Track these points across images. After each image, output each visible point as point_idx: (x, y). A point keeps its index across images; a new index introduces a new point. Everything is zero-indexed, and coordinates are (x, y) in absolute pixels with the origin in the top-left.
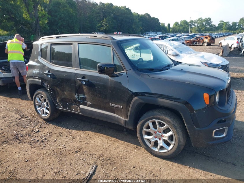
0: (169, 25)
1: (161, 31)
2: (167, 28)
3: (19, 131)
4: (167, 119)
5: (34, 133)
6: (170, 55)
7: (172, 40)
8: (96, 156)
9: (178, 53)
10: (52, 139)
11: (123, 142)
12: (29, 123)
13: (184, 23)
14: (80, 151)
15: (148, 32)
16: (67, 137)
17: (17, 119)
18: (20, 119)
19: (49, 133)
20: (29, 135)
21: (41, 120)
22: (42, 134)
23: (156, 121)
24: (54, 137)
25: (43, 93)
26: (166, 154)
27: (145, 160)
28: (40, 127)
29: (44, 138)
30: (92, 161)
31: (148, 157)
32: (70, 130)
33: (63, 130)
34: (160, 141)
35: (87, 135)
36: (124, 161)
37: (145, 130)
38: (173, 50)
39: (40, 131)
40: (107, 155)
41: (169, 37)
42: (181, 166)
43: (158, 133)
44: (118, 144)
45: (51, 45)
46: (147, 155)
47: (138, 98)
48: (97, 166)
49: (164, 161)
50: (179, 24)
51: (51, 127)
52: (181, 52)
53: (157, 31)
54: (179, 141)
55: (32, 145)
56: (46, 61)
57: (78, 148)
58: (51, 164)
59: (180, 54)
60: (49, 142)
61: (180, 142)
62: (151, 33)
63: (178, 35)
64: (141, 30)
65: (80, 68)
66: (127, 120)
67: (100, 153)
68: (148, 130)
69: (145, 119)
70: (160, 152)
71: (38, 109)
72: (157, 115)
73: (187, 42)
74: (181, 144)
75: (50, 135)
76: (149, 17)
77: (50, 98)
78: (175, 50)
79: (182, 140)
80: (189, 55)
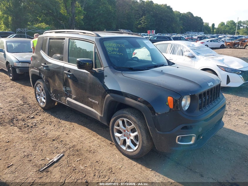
0: (213, 25)
1: (203, 32)
2: (211, 28)
3: (17, 116)
4: (133, 118)
5: (29, 119)
6: (186, 56)
7: (210, 42)
8: (68, 146)
9: (194, 54)
10: (41, 126)
11: (100, 137)
12: (28, 110)
13: (231, 24)
14: (57, 140)
15: (188, 32)
16: (54, 126)
17: (20, 104)
18: (22, 105)
19: (41, 121)
20: (24, 120)
21: (40, 108)
22: (35, 121)
23: (125, 119)
24: (44, 124)
25: (41, 83)
26: (132, 154)
27: (112, 156)
28: (36, 114)
29: (34, 124)
30: (62, 150)
31: (116, 155)
32: (60, 120)
33: (54, 119)
34: (128, 140)
35: (72, 126)
36: (91, 155)
37: (116, 127)
38: (189, 51)
39: (35, 118)
40: (78, 147)
41: (209, 38)
42: (144, 168)
43: (126, 131)
44: (95, 138)
45: (50, 39)
46: (116, 152)
47: (109, 95)
48: (64, 155)
49: (130, 161)
50: (225, 24)
51: (46, 115)
52: (198, 54)
53: (198, 31)
54: (143, 141)
55: (21, 129)
56: (45, 53)
57: (57, 137)
58: (26, 148)
59: (196, 56)
60: (37, 128)
61: (144, 144)
62: (192, 33)
63: (220, 37)
64: (181, 29)
65: (69, 62)
66: (102, 116)
67: (73, 144)
68: (118, 128)
69: (116, 117)
70: (128, 151)
71: (38, 97)
72: (125, 114)
73: (228, 44)
74: (144, 145)
75: (41, 122)
76: (191, 16)
77: (46, 88)
78: (192, 52)
79: (145, 142)
80: (206, 57)
